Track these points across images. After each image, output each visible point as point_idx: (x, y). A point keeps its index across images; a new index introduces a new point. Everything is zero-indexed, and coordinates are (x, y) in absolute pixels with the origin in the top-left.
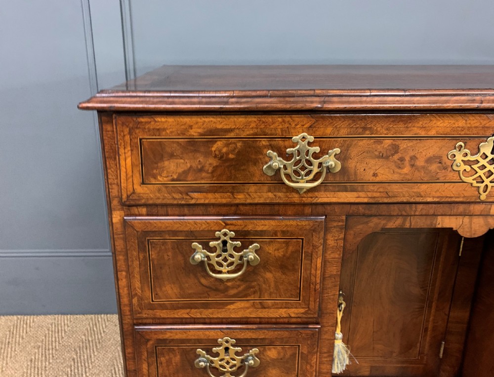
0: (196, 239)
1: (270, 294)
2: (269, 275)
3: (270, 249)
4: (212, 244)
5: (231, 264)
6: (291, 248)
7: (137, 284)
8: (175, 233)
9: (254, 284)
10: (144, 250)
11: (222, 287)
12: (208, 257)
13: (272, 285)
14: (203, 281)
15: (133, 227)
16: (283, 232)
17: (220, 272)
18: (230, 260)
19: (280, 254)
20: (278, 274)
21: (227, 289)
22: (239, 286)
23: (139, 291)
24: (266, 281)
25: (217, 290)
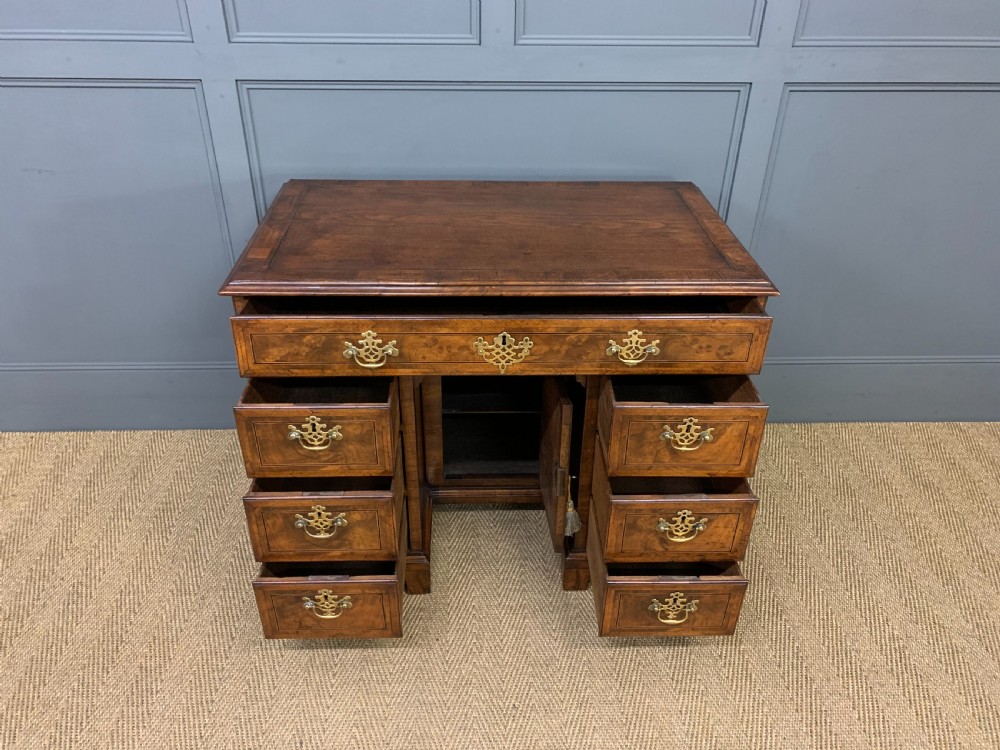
0: (291, 422)
1: (354, 460)
2: (351, 447)
3: (350, 429)
4: (304, 426)
5: (321, 440)
6: (365, 429)
7: (249, 454)
8: (273, 418)
9: (340, 453)
10: (251, 431)
11: (315, 456)
12: (301, 435)
13: (355, 454)
14: (300, 451)
15: (240, 414)
16: (358, 418)
17: (313, 445)
18: (320, 437)
19: (358, 432)
20: (358, 446)
21: (319, 457)
22: (329, 455)
23: (251, 459)
24: (349, 451)
25: (312, 457)
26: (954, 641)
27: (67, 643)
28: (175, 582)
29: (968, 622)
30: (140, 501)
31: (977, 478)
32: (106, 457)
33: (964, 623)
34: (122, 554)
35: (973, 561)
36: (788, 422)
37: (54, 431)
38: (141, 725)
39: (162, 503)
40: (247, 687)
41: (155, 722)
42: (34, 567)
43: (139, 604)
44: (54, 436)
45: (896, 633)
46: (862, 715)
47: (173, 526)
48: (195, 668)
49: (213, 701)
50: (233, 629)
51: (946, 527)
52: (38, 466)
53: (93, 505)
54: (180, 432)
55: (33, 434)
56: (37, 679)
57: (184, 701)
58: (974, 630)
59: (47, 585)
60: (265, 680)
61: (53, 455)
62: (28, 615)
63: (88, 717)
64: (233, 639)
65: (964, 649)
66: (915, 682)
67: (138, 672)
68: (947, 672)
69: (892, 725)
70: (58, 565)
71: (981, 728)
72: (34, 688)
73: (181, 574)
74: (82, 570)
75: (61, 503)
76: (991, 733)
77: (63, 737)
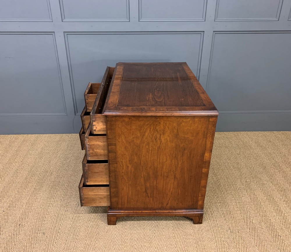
26: (264, 182)
27: (14, 183)
28: (44, 170)
29: (268, 178)
30: (34, 151)
31: (277, 145)
32: (24, 141)
33: (267, 178)
34: (29, 163)
35: (272, 164)
36: (223, 132)
37: (9, 135)
38: (35, 201)
39: (40, 151)
40: (64, 193)
41: (39, 200)
42: (4, 166)
43: (34, 174)
44: (9, 136)
45: (247, 181)
46: (235, 199)
47: (43, 157)
48: (49, 189)
49: (54, 196)
50: (60, 180)
51: (266, 156)
52: (5, 143)
53: (20, 152)
54: (45, 135)
55: (3, 135)
56: (6, 191)
57: (46, 196)
58: (270, 180)
59: (8, 170)
60: (69, 191)
61: (9, 140)
62: (3, 177)
63: (20, 199)
64: (60, 182)
65: (266, 184)
66: (251, 191)
67: (34, 189)
68: (261, 189)
69: (243, 201)
70: (11, 165)
71: (268, 202)
72: (5, 193)
73: (46, 168)
74: (18, 167)
75: (12, 151)
76: (271, 203)
77: (13, 203)
